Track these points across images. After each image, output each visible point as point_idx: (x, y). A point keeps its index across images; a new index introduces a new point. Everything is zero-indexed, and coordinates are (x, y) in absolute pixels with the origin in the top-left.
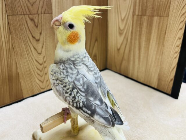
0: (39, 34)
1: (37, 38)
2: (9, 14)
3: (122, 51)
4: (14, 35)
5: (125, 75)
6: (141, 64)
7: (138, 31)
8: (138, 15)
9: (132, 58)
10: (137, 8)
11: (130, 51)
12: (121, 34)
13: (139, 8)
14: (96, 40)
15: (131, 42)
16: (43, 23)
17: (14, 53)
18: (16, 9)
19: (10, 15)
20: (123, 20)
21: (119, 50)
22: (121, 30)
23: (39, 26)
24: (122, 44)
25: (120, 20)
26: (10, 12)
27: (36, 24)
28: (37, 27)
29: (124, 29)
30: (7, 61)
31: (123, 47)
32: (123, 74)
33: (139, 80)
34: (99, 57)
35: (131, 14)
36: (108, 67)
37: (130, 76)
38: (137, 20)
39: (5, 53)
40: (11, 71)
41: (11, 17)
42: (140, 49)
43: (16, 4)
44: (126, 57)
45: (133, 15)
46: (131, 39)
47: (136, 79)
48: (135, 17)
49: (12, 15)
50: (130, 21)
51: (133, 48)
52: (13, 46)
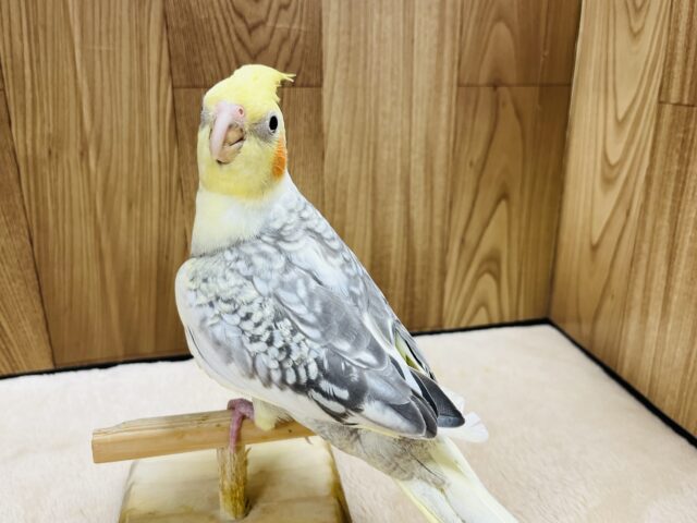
2: (178, 84)
3: (605, 254)
5: (606, 362)
6: (670, 327)
7: (673, 177)
8: (679, 104)
9: (638, 295)
10: (677, 69)
11: (633, 262)
12: (608, 182)
13: (684, 73)
14: (504, 196)
15: (642, 223)
17: (183, 202)
18: (199, 69)
19: (180, 87)
20: (620, 124)
21: (595, 248)
22: (612, 167)
24: (608, 224)
25: (611, 122)
26: (181, 77)
29: (621, 163)
30: (159, 225)
31: (612, 238)
32: (599, 356)
33: (657, 404)
35: (653, 97)
37: (625, 375)
38: (673, 126)
39: (155, 200)
40: (167, 258)
41: (182, 92)
42: (671, 258)
43: (204, 53)
44: (618, 284)
45: (660, 103)
46: (644, 208)
47: (645, 394)
48: (668, 109)
49: (188, 87)
50: (646, 128)
51: (645, 248)
52: (179, 180)
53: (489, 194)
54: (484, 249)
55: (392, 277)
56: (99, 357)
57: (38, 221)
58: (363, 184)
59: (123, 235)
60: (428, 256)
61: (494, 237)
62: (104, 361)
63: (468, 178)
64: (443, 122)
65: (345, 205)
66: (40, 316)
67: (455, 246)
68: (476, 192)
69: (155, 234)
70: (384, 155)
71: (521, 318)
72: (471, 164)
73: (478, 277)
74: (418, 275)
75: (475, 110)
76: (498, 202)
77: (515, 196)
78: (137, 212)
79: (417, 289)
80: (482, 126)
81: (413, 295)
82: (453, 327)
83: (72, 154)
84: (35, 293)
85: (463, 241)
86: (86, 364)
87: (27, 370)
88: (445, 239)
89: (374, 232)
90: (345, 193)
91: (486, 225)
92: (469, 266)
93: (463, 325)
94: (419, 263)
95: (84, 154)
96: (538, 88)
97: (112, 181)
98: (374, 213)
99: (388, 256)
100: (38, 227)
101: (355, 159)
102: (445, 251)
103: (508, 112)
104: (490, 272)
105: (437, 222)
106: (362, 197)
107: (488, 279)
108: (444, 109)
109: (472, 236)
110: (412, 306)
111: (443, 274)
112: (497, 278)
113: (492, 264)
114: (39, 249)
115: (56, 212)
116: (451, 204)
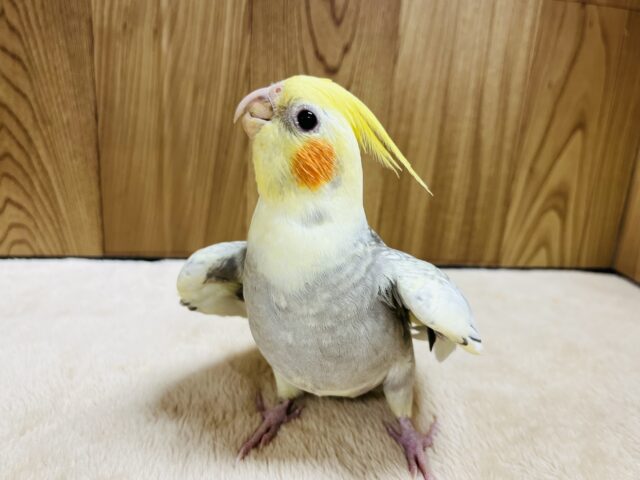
0: (339, 51)
1: (331, 61)
4: (260, 36)
14: (580, 126)
16: (361, 14)
23: (348, 21)
27: (338, 14)
28: (338, 22)
34: (576, 208)
36: (619, 267)
39: (222, 89)
40: (226, 153)
52: (248, 71)
53: (565, 121)
54: (553, 182)
55: (452, 201)
56: (147, 248)
57: (105, 98)
58: (434, 94)
59: (185, 123)
60: (493, 182)
61: (564, 170)
62: (151, 255)
63: (545, 101)
64: (526, 37)
65: (411, 116)
66: (95, 198)
67: (523, 175)
68: (551, 119)
69: (217, 125)
70: (460, 65)
71: (583, 264)
72: (550, 86)
73: (543, 212)
74: (481, 202)
75: (561, 26)
76: (573, 131)
77: (592, 127)
78: (201, 100)
79: (478, 217)
80: (566, 44)
81: (473, 223)
82: (510, 264)
83: (146, 31)
84: (93, 174)
85: (532, 171)
86: (134, 255)
87: (76, 254)
89: (440, 148)
90: (414, 102)
91: (558, 155)
92: (535, 198)
93: (521, 263)
94: (483, 189)
95: (157, 33)
96: (626, 12)
97: (181, 63)
98: (442, 128)
99: (451, 178)
100: (105, 105)
101: (429, 66)
102: (512, 179)
103: (594, 34)
104: (555, 208)
105: (507, 146)
106: (432, 108)
107: (552, 217)
108: (528, 22)
109: (542, 166)
110: (470, 235)
111: (507, 204)
112: (563, 215)
113: (561, 194)
114: (103, 129)
115: (123, 90)
116: (523, 128)
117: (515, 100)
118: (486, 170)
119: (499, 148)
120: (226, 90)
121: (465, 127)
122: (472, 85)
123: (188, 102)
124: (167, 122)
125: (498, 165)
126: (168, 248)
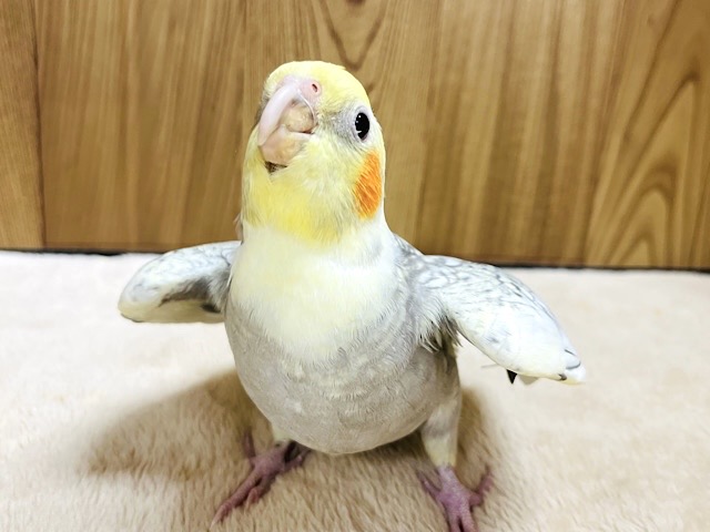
14: (692, 76)
17: (245, 30)
30: (208, 58)
53: (671, 71)
54: (657, 151)
56: (104, 238)
57: (48, 33)
59: (157, 66)
60: (575, 152)
61: (670, 137)
63: (644, 42)
65: (464, 61)
66: (33, 169)
67: (615, 142)
68: (654, 65)
69: (201, 72)
71: (698, 264)
72: (650, 21)
73: (643, 192)
74: (559, 179)
76: (682, 84)
78: (179, 38)
79: (555, 199)
81: (547, 207)
82: (598, 263)
84: (30, 137)
85: (627, 137)
86: (85, 247)
87: (6, 245)
88: (603, 130)
89: (503, 107)
90: (467, 42)
91: (662, 116)
92: (631, 174)
93: (614, 262)
94: (562, 161)
98: (505, 77)
99: (518, 146)
100: (48, 43)
102: (600, 147)
104: (660, 187)
105: (594, 103)
106: (492, 51)
107: (656, 200)
109: (641, 130)
110: (544, 224)
111: (594, 181)
112: (670, 197)
113: (666, 171)
114: (45, 74)
115: (73, 22)
116: (615, 79)
117: (604, 41)
118: (565, 133)
119: (583, 105)
120: (213, 25)
121: (537, 76)
122: (547, 20)
123: (161, 39)
124: (132, 65)
125: (581, 127)
126: (133, 239)
